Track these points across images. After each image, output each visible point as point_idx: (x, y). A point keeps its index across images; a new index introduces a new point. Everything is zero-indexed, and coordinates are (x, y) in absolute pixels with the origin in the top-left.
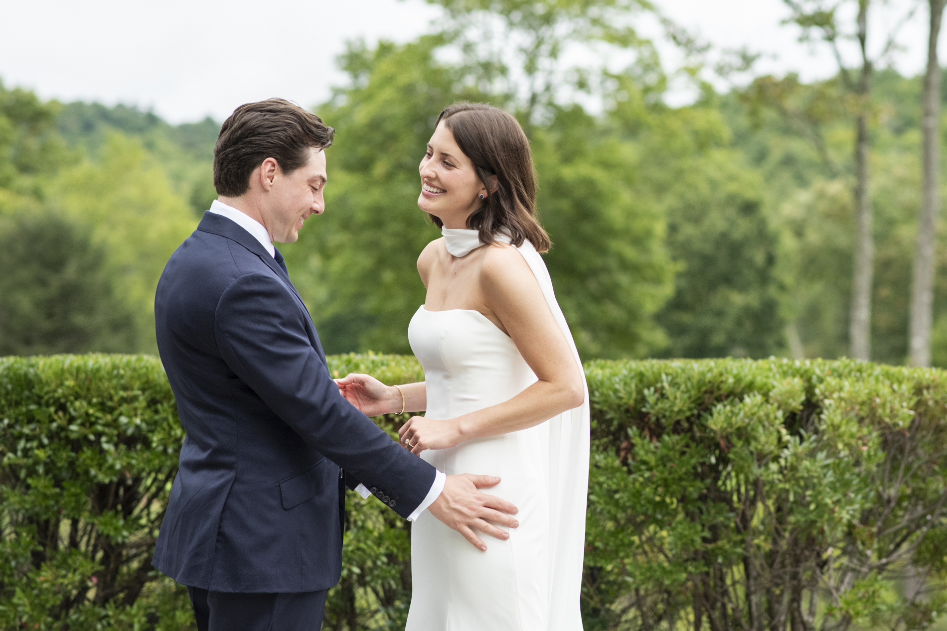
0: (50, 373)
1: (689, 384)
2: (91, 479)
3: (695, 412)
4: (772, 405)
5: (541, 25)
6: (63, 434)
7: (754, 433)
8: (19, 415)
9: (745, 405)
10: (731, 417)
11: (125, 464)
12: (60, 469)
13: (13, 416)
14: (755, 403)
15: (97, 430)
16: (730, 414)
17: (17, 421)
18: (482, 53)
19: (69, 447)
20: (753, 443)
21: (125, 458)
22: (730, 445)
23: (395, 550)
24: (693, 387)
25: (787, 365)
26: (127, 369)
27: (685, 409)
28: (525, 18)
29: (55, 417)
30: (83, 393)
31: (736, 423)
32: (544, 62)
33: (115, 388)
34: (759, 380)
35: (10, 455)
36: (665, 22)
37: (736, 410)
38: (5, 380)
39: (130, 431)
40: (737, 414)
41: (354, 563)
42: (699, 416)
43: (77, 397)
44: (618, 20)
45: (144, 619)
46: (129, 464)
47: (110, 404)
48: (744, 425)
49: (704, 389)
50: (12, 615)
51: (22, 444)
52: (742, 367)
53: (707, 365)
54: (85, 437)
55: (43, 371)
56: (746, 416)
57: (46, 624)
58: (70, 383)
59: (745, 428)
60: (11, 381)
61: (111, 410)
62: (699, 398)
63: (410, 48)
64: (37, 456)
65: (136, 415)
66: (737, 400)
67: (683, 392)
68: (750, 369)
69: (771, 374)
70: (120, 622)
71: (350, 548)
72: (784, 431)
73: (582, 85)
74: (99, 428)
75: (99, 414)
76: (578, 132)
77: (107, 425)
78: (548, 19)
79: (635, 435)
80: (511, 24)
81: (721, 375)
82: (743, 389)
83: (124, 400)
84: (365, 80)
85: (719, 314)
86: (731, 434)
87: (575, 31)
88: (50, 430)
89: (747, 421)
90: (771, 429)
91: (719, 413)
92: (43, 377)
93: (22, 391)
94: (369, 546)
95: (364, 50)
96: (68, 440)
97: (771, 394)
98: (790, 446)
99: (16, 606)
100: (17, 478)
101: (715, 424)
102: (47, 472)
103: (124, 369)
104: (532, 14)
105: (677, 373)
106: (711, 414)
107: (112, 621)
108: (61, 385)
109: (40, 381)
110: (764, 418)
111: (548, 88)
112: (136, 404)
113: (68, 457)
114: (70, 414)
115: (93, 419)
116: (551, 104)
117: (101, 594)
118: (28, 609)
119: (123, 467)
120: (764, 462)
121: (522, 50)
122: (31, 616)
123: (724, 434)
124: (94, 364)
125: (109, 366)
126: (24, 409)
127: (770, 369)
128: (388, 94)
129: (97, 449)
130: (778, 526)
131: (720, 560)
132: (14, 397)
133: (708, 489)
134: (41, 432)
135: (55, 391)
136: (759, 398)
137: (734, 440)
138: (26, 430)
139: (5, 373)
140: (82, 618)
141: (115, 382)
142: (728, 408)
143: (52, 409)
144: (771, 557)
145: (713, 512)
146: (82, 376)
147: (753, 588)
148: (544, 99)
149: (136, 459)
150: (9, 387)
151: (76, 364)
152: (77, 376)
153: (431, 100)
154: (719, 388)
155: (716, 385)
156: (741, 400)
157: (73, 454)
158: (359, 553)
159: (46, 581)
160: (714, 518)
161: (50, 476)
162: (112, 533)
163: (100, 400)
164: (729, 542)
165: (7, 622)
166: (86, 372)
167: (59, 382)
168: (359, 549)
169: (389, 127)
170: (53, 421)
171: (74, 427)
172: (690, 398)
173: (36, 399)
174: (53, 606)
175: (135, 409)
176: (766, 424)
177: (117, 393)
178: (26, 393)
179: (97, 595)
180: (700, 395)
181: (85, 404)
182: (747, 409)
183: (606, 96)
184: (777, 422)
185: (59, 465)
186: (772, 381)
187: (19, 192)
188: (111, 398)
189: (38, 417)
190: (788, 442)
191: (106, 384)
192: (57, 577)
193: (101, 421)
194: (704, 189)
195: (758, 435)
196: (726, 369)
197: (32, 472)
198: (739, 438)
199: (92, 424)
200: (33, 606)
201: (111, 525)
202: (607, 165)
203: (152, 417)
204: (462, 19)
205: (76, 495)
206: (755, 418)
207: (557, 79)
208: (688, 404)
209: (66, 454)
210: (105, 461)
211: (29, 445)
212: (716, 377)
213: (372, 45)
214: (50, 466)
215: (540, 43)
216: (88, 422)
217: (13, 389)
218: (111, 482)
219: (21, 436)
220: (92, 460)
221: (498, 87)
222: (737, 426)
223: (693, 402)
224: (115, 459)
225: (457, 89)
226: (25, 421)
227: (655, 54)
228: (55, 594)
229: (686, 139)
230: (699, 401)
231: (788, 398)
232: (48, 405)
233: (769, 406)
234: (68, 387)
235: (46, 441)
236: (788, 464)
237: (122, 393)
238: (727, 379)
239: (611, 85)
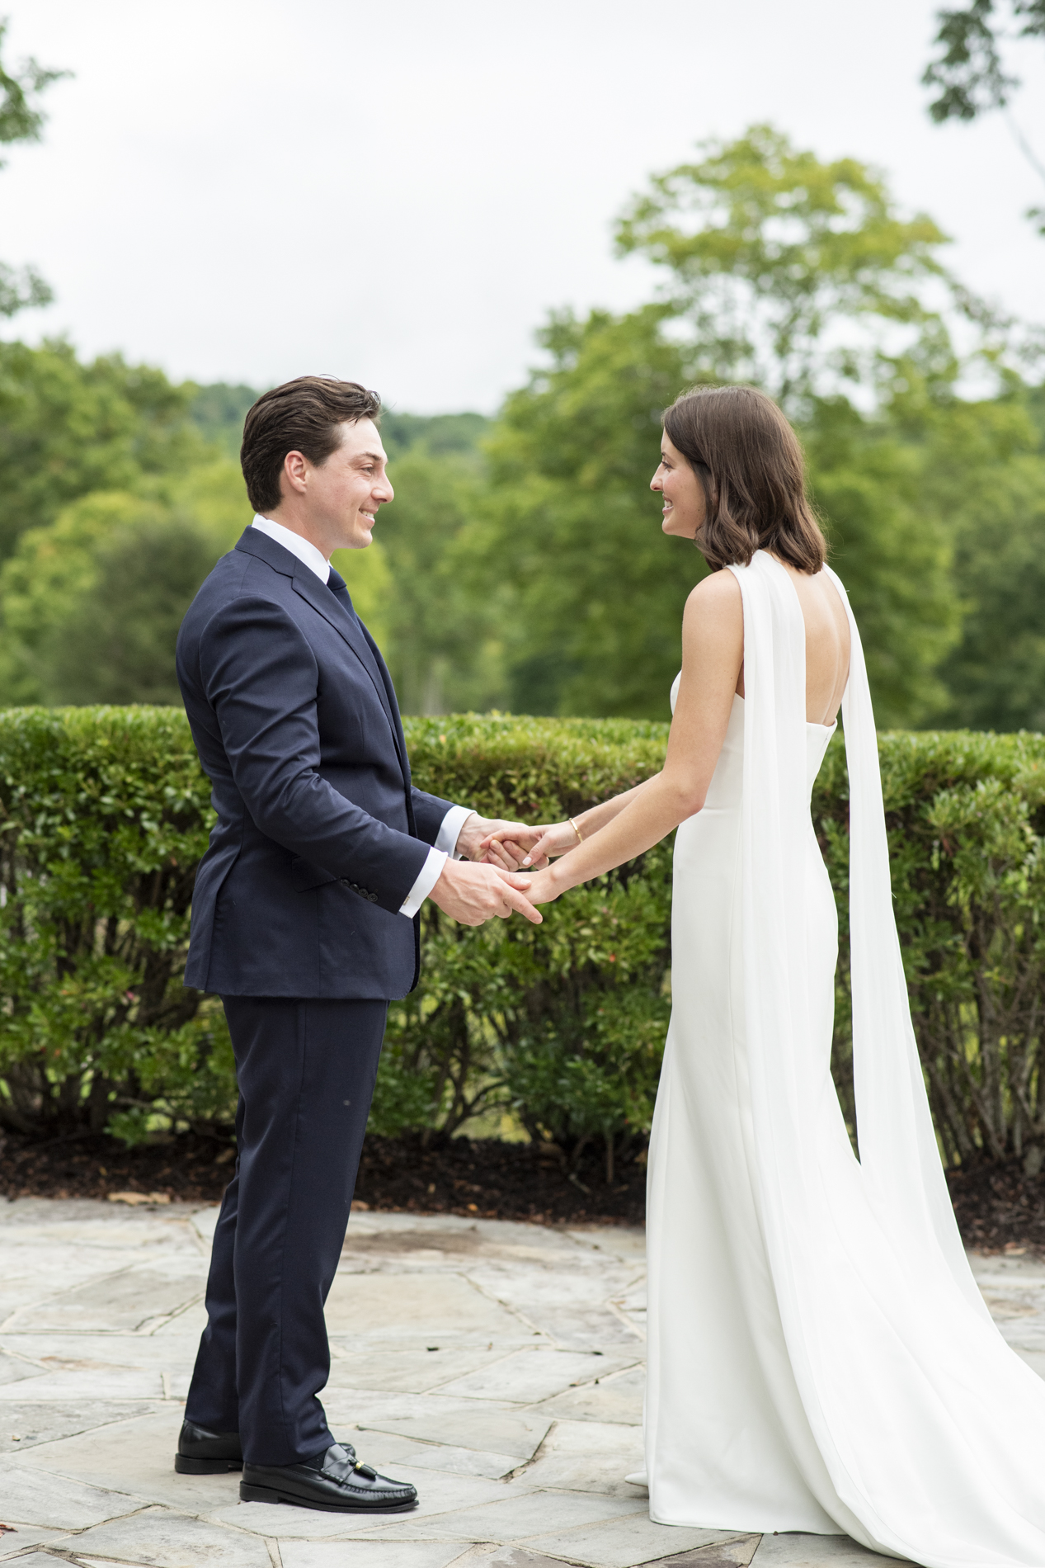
0: (78, 728)
1: (904, 765)
2: (128, 866)
3: (912, 801)
4: (1014, 794)
5: (797, 294)
6: (94, 808)
7: (988, 832)
8: (41, 780)
9: (977, 794)
10: (959, 810)
11: (170, 848)
12: (89, 852)
13: (32, 783)
14: (991, 791)
15: (136, 804)
16: (957, 806)
17: (36, 790)
18: (721, 328)
19: (101, 825)
20: (987, 845)
21: (171, 841)
22: (956, 847)
23: (515, 971)
24: (909, 768)
25: (1039, 742)
26: (176, 727)
27: (898, 797)
28: (777, 283)
29: (84, 786)
30: (120, 755)
31: (965, 817)
32: (800, 341)
33: (160, 750)
34: (999, 761)
35: (27, 833)
36: (956, 288)
37: (966, 800)
38: (22, 737)
39: (178, 807)
40: (968, 806)
41: (462, 985)
42: (918, 807)
43: (113, 760)
44: (896, 287)
45: (193, 1049)
46: (176, 849)
47: (153, 770)
48: (976, 820)
49: (924, 771)
50: (26, 1037)
51: (41, 819)
52: (977, 743)
53: (930, 740)
54: (122, 814)
55: (70, 726)
56: (978, 808)
57: (70, 1050)
58: (103, 742)
59: (977, 824)
60: (29, 735)
61: (155, 779)
62: (918, 783)
63: (631, 320)
64: (60, 835)
65: (186, 786)
66: (968, 787)
67: (895, 775)
68: (988, 746)
69: (1016, 754)
70: (162, 1051)
71: (457, 966)
72: (1029, 830)
73: (849, 371)
74: (139, 801)
75: (139, 784)
76: (845, 430)
77: (149, 798)
78: (807, 285)
79: (831, 830)
80: (760, 291)
81: (948, 752)
82: (977, 773)
83: (171, 766)
84: (572, 361)
85: (1022, 668)
86: (958, 831)
87: (841, 301)
88: (77, 803)
89: (980, 815)
90: (1012, 826)
91: (943, 803)
92: (70, 733)
93: (43, 751)
94: (480, 965)
95: (572, 322)
96: (101, 817)
97: (1014, 780)
98: (1036, 849)
99: (31, 1026)
100: (36, 860)
101: (937, 818)
102: (73, 855)
103: (172, 726)
104: (787, 279)
105: (889, 749)
106: (933, 805)
107: (153, 1049)
108: (92, 744)
109: (66, 739)
110: (1002, 812)
111: (805, 374)
112: (186, 772)
113: (100, 837)
114: (102, 781)
115: (131, 790)
116: (808, 395)
117: (144, 1013)
118: (46, 1030)
119: (169, 853)
120: (1002, 869)
121: (774, 326)
122: (51, 1040)
123: (950, 831)
124: (135, 718)
125: (154, 721)
126: (45, 775)
127: (1016, 747)
128: (599, 379)
129: (137, 830)
130: (1021, 957)
131: (940, 997)
132: (33, 759)
133: (927, 903)
134: (66, 805)
135: (84, 752)
136: (997, 786)
137: (962, 839)
138: (47, 802)
139: (23, 727)
140: (116, 1045)
141: (160, 742)
142: (955, 797)
143: (80, 776)
144: (1008, 994)
145: (932, 933)
146: (119, 733)
147: (986, 1036)
148: (799, 389)
149: (186, 843)
150: (27, 745)
151: (111, 718)
152: (113, 733)
153: (655, 387)
154: (944, 771)
155: (940, 767)
156: (974, 787)
157: (105, 834)
158: (467, 972)
159: (70, 996)
160: (935, 942)
161: (77, 861)
162: (153, 937)
163: (140, 765)
164: (952, 974)
165: (22, 1047)
166: (123, 729)
167: (90, 741)
168: (468, 967)
169: (600, 421)
170: (80, 790)
171: (107, 800)
172: (904, 782)
173: (60, 761)
174: (81, 1029)
175: (186, 778)
176: (1006, 819)
177: (162, 757)
178: (49, 754)
179: (139, 1016)
180: (918, 779)
181: (121, 769)
182: (980, 799)
183: (879, 385)
184: (1020, 818)
185: (89, 846)
186: (1016, 763)
187: (142, 496)
188: (155, 763)
189: (62, 785)
190: (1034, 844)
191: (149, 745)
192: (85, 991)
193: (141, 793)
194: (1006, 507)
195: (993, 834)
196: (955, 745)
197: (54, 856)
198: (969, 836)
199: (131, 796)
200: (54, 1026)
201: (153, 926)
202: (877, 474)
203: (206, 789)
204: (699, 283)
205: (109, 887)
206: (991, 812)
207: (816, 363)
208: (902, 791)
209: (96, 834)
210: (147, 844)
211: (50, 821)
212: (940, 755)
213: (582, 316)
214: (77, 848)
215: (796, 315)
216: (126, 793)
217: (32, 749)
218: (153, 872)
219: (40, 809)
220: (129, 842)
221: (741, 371)
222: (967, 821)
223: (910, 788)
224: (159, 842)
225: (689, 373)
226: (47, 790)
227: (943, 334)
228: (83, 1011)
229: (981, 442)
230: (917, 788)
231: (1037, 786)
232: (75, 770)
233: (1010, 796)
234: (101, 747)
235: (71, 816)
236: (1033, 875)
237: (169, 757)
238: (955, 759)
239: (886, 372)
